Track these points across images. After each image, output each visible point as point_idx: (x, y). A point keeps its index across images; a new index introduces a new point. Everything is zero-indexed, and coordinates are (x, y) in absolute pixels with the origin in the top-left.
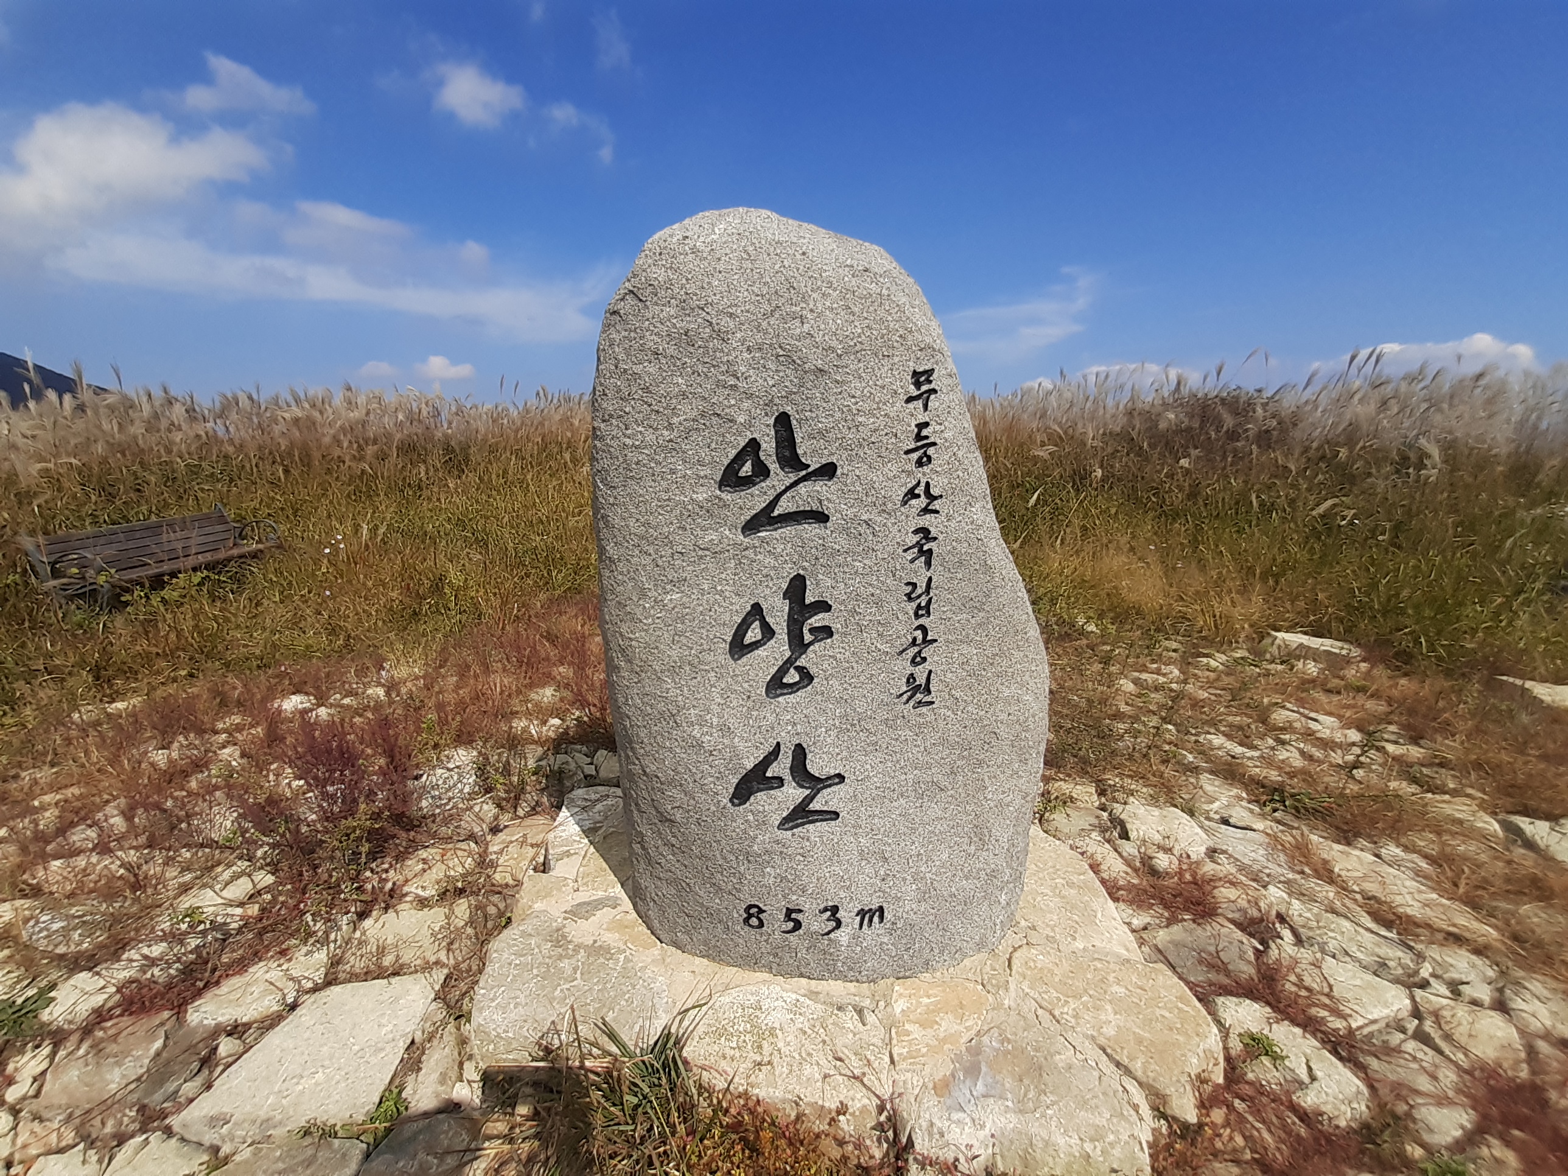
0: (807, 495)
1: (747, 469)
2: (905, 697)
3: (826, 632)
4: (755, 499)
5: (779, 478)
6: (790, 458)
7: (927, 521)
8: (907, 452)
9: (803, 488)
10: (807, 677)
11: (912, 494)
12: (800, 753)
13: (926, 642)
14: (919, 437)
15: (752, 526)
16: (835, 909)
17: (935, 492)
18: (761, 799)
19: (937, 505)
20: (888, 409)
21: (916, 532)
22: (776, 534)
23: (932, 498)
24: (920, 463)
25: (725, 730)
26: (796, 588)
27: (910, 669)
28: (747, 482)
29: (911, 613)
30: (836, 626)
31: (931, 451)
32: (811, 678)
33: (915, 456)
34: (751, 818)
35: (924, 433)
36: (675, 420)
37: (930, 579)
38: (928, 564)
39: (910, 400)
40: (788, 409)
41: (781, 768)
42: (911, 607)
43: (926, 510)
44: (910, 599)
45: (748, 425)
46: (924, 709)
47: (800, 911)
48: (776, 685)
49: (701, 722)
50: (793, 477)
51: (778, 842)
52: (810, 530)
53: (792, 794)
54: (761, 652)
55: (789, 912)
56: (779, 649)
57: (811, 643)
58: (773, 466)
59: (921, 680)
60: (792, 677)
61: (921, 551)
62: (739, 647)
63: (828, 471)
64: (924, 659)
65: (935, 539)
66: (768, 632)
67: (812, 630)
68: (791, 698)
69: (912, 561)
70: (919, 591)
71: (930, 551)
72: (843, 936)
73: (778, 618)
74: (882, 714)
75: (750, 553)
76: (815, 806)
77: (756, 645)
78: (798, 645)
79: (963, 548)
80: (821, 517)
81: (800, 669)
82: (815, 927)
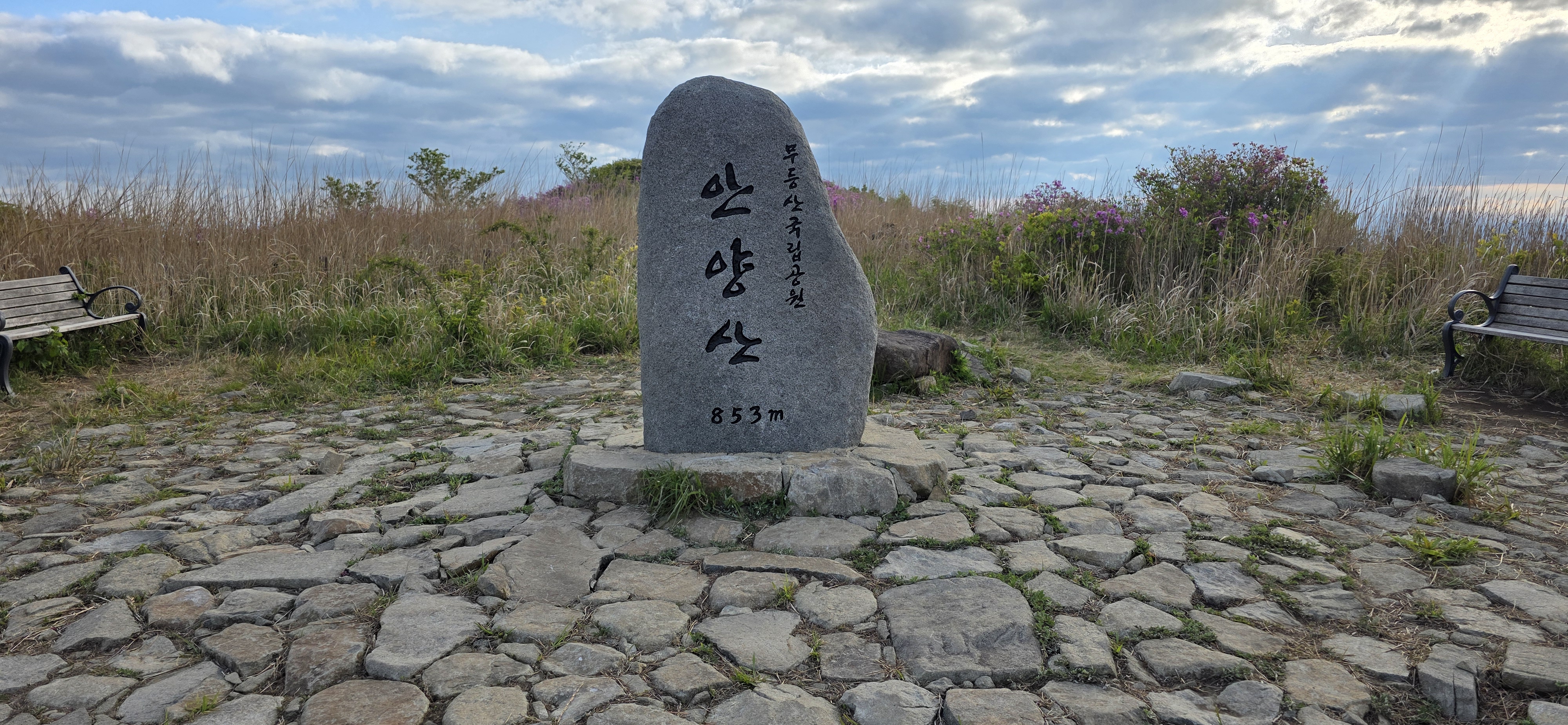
0: (740, 200)
1: (713, 188)
2: (790, 301)
3: (750, 266)
4: (717, 202)
5: (727, 193)
6: (732, 183)
7: (796, 214)
8: (785, 181)
9: (738, 197)
10: (742, 289)
11: (788, 201)
12: (739, 326)
13: (799, 274)
14: (790, 175)
15: (715, 215)
16: (758, 408)
17: (799, 200)
18: (721, 349)
19: (800, 206)
20: (775, 161)
21: (791, 219)
22: (727, 218)
23: (798, 203)
24: (791, 187)
25: (704, 313)
26: (736, 245)
27: (792, 287)
28: (714, 194)
29: (791, 258)
30: (755, 264)
31: (796, 181)
32: (744, 289)
33: (789, 183)
34: (716, 358)
35: (793, 173)
36: (682, 166)
37: (799, 242)
38: (798, 236)
39: (785, 158)
40: (732, 161)
41: (730, 332)
42: (791, 255)
43: (795, 209)
44: (790, 252)
45: (715, 168)
46: (800, 309)
47: (740, 409)
48: (728, 292)
49: (691, 309)
50: (734, 192)
51: (729, 370)
52: (744, 216)
53: (735, 346)
54: (720, 275)
55: (735, 410)
56: (728, 274)
57: (744, 272)
58: (726, 187)
59: (798, 293)
60: (735, 288)
61: (794, 229)
62: (710, 272)
63: (749, 190)
64: (799, 283)
65: (800, 223)
66: (724, 266)
67: (744, 265)
68: (735, 298)
69: (790, 233)
70: (794, 248)
71: (799, 228)
72: (762, 423)
73: (728, 259)
74: (779, 310)
75: (715, 227)
76: (747, 353)
77: (718, 271)
78: (738, 273)
79: (815, 228)
80: (747, 211)
81: (739, 284)
82: (748, 418)
